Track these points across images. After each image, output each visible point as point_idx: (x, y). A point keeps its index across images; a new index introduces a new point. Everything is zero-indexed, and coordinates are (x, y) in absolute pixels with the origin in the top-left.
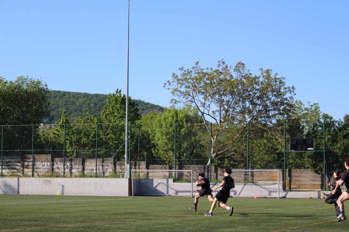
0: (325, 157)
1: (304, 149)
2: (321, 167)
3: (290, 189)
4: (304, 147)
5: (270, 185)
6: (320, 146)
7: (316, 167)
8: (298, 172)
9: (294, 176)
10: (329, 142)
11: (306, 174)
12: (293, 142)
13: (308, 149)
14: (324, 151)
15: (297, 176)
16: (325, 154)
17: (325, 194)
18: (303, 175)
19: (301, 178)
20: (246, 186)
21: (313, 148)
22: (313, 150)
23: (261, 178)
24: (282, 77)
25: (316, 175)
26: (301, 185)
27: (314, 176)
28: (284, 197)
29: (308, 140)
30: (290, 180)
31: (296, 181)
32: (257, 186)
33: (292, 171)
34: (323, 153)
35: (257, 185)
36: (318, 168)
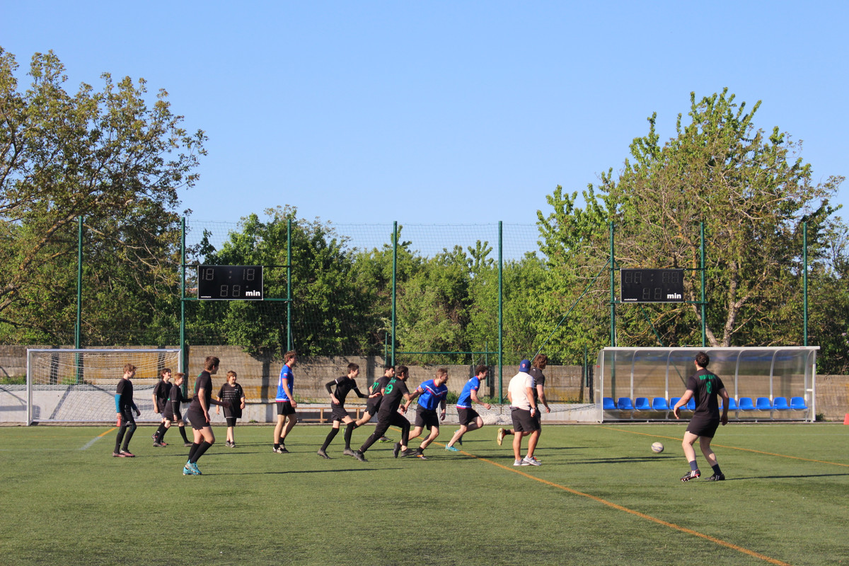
1: (236, 293)
2: (271, 340)
4: (236, 288)
5: (143, 389)
7: (260, 342)
9: (196, 365)
11: (229, 360)
12: (205, 274)
13: (247, 293)
14: (289, 298)
20: (72, 393)
22: (260, 297)
23: (105, 372)
25: (254, 361)
27: (249, 365)
29: (246, 270)
32: (101, 392)
33: (191, 352)
34: (287, 304)
35: (102, 390)
36: (265, 343)
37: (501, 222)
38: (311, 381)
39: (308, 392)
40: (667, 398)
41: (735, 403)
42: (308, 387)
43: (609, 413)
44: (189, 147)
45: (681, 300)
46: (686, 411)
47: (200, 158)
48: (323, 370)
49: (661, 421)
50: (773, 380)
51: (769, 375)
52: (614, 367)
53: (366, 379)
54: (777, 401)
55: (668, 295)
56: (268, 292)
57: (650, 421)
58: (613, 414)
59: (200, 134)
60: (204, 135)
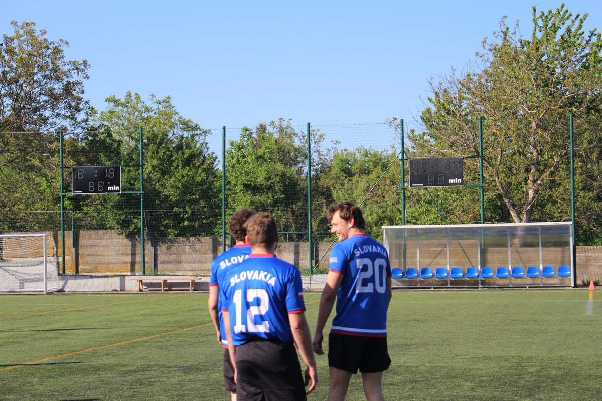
0: (144, 204)
1: (101, 189)
2: (137, 226)
3: (77, 274)
4: (101, 184)
6: (135, 181)
7: (128, 227)
8: (94, 236)
9: (84, 246)
10: (156, 174)
11: (109, 241)
12: (77, 174)
13: (109, 188)
14: (141, 192)
15: (92, 246)
16: (143, 199)
17: (143, 281)
18: (104, 242)
19: (100, 250)
21: (118, 187)
22: (119, 191)
23: (19, 252)
24: (61, 40)
26: (99, 264)
28: (61, 291)
29: (108, 170)
30: (76, 254)
31: (88, 255)
33: (81, 235)
34: (140, 196)
36: (132, 227)
37: (309, 124)
38: (173, 257)
39: (170, 266)
40: (449, 269)
41: (508, 271)
42: (170, 262)
43: (400, 281)
44: (78, 74)
45: (461, 184)
46: (463, 279)
47: (85, 82)
48: (182, 248)
49: (444, 288)
50: (542, 251)
51: (538, 246)
52: (405, 242)
53: (212, 255)
54: (545, 270)
55: (450, 181)
56: (134, 187)
57: (434, 288)
58: (403, 282)
59: (85, 63)
60: (88, 64)
